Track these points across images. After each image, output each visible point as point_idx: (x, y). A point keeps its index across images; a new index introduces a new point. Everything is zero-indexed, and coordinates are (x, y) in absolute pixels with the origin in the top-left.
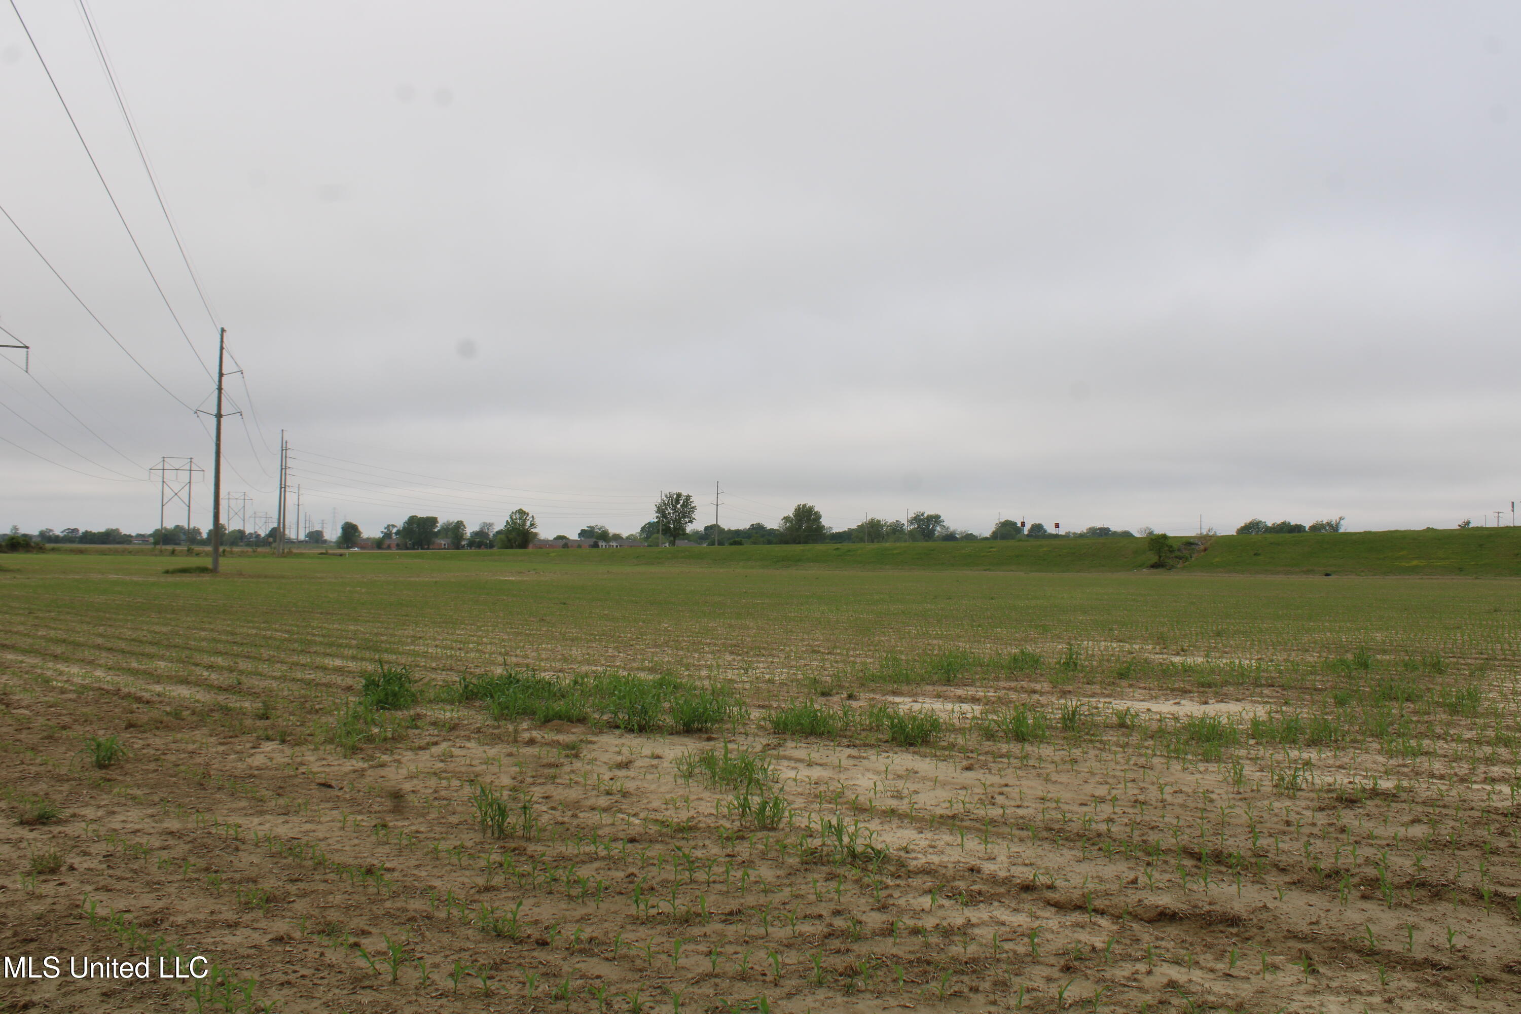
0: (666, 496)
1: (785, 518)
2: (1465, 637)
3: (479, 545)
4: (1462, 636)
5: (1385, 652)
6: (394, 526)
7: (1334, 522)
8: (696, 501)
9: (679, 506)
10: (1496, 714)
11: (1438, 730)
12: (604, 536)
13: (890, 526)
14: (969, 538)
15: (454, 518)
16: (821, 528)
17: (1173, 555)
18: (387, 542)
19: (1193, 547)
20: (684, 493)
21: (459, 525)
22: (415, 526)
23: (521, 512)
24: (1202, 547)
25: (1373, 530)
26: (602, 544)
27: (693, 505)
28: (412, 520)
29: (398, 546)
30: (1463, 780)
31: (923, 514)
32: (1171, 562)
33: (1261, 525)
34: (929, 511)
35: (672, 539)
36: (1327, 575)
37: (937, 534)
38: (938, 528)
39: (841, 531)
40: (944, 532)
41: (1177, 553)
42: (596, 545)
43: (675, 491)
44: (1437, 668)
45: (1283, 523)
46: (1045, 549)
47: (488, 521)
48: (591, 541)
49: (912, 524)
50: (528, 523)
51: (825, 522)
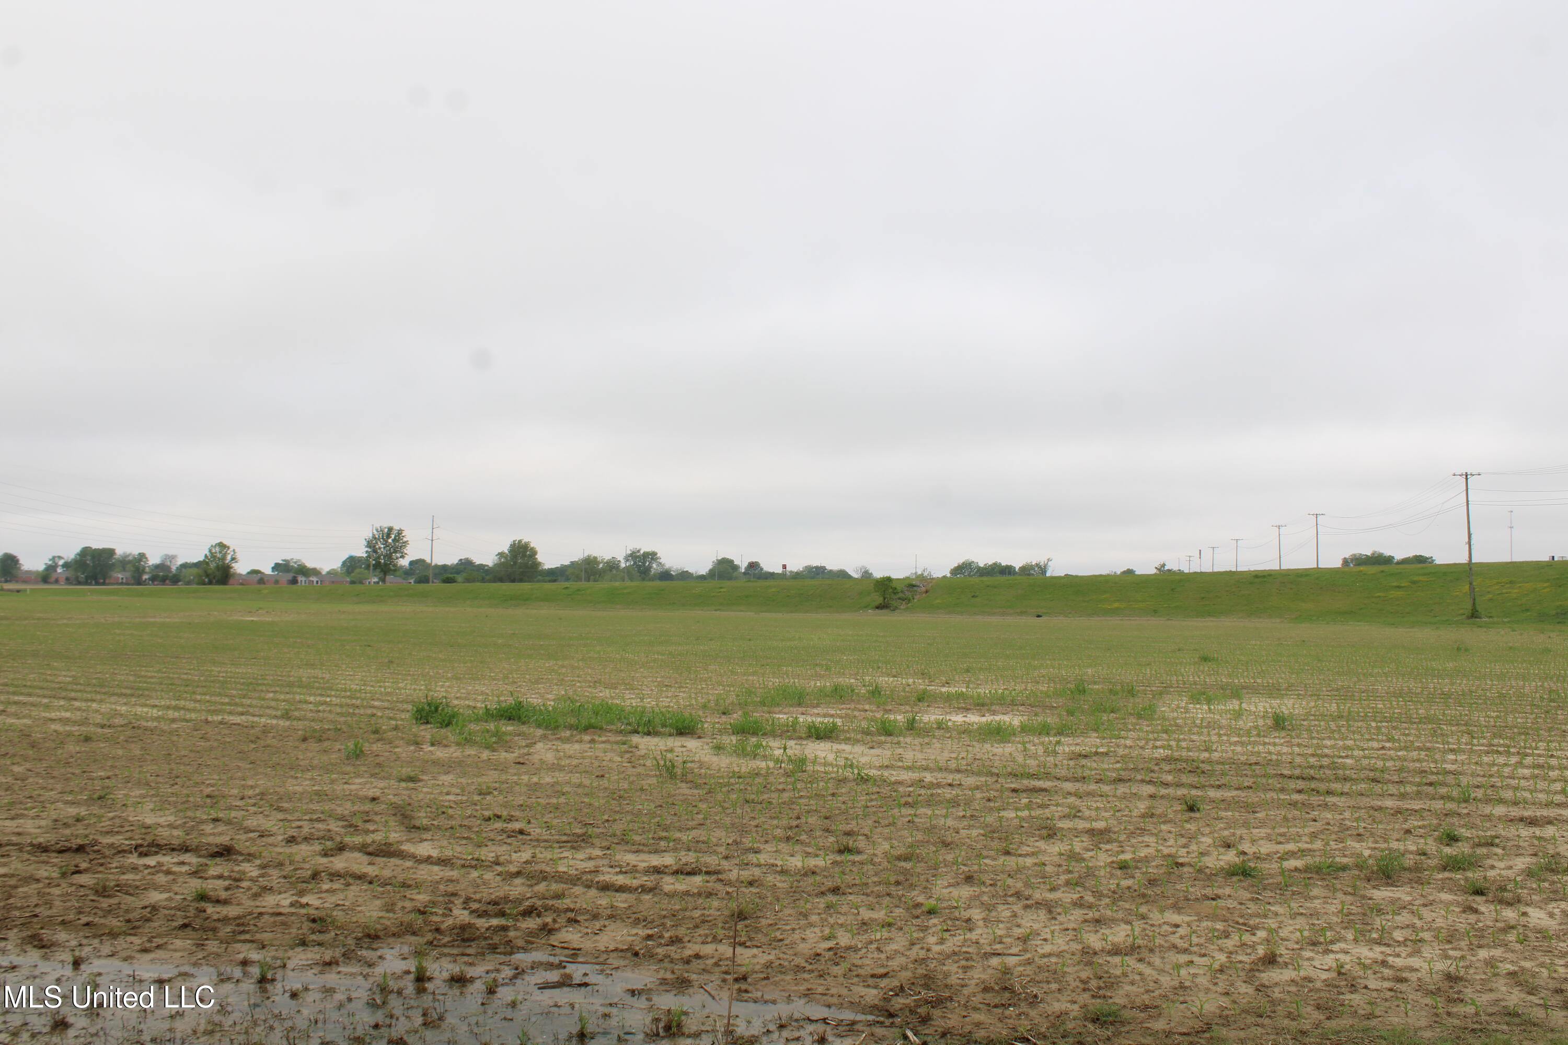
0: (377, 530)
1: (499, 554)
2: (1153, 672)
3: (163, 580)
4: (1151, 670)
5: (1095, 683)
6: (60, 558)
7: (1042, 564)
8: (408, 535)
9: (390, 541)
10: (1164, 718)
11: (1130, 727)
12: (303, 571)
13: (607, 562)
14: (685, 576)
15: (135, 551)
16: (536, 564)
17: (898, 596)
18: (54, 576)
19: (915, 588)
20: (396, 527)
21: (142, 556)
22: (89, 558)
23: (222, 546)
24: (924, 589)
25: (1080, 574)
26: (301, 579)
27: (405, 539)
28: (86, 552)
29: (68, 580)
30: (1141, 748)
31: (639, 551)
32: (894, 603)
33: (973, 566)
34: (645, 548)
35: (382, 575)
36: (1039, 616)
37: (653, 571)
38: (654, 566)
39: (553, 567)
40: (660, 569)
41: (900, 595)
42: (294, 581)
43: (386, 524)
44: (1131, 692)
45: (995, 564)
46: (773, 590)
47: (170, 553)
48: (290, 576)
49: (627, 560)
50: (229, 557)
51: (540, 558)
